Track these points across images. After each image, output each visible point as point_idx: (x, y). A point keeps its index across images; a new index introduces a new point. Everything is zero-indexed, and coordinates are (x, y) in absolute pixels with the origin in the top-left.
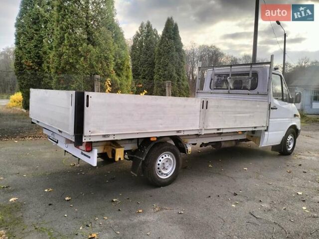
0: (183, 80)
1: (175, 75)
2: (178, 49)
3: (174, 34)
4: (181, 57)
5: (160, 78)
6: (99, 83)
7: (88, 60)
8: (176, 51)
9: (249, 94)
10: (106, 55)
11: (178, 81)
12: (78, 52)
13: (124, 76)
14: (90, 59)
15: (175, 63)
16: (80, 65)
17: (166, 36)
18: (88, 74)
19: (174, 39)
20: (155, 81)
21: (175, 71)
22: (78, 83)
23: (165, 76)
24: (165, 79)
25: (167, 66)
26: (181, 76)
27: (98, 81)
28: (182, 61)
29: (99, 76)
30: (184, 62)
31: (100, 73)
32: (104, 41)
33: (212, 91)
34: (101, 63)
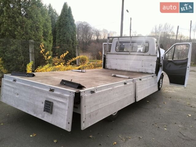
0: (76, 43)
1: (71, 40)
2: (72, 23)
3: (69, 13)
4: (74, 28)
5: (61, 42)
6: (33, 45)
7: (25, 28)
8: (71, 24)
9: (143, 55)
10: (37, 26)
11: (73, 44)
12: (15, 22)
13: (48, 41)
14: (26, 28)
15: (71, 32)
16: (18, 31)
17: (64, 14)
18: (25, 39)
19: (69, 16)
20: (57, 43)
21: (70, 37)
22: (16, 46)
23: (64, 41)
24: (64, 42)
25: (65, 34)
26: (74, 41)
27: (32, 44)
28: (74, 31)
29: (33, 41)
30: (76, 32)
31: (33, 39)
32: (35, 15)
33: (118, 53)
34: (34, 31)
